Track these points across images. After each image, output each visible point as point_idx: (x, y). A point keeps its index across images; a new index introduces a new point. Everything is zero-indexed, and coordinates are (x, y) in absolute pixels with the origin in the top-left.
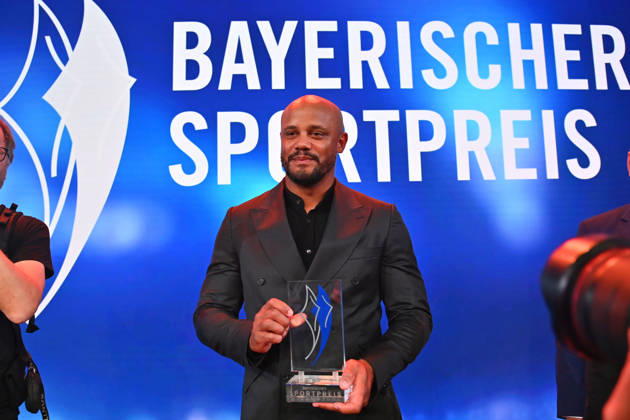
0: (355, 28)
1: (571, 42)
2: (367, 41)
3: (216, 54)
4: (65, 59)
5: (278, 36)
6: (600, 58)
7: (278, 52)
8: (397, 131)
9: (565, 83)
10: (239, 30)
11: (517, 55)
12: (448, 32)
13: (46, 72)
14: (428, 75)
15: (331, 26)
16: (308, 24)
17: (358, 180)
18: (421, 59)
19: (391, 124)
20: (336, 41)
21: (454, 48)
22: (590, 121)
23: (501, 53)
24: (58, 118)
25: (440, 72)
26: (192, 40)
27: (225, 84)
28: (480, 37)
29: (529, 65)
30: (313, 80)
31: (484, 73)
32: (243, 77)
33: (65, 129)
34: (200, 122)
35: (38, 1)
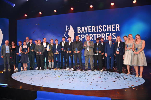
1: (114, 26)
2: (94, 28)
3: (81, 30)
4: (69, 31)
5: (86, 28)
6: (116, 28)
7: (86, 29)
8: (96, 36)
10: (83, 27)
11: (108, 28)
12: (101, 26)
13: (68, 32)
14: (99, 31)
16: (89, 27)
17: (93, 40)
18: (99, 29)
19: (96, 35)
20: (91, 28)
21: (102, 28)
22: (115, 34)
23: (106, 28)
25: (100, 30)
26: (79, 29)
27: (82, 32)
28: (104, 27)
29: (109, 29)
30: (89, 32)
31: (104, 30)
34: (80, 36)
35: (67, 26)
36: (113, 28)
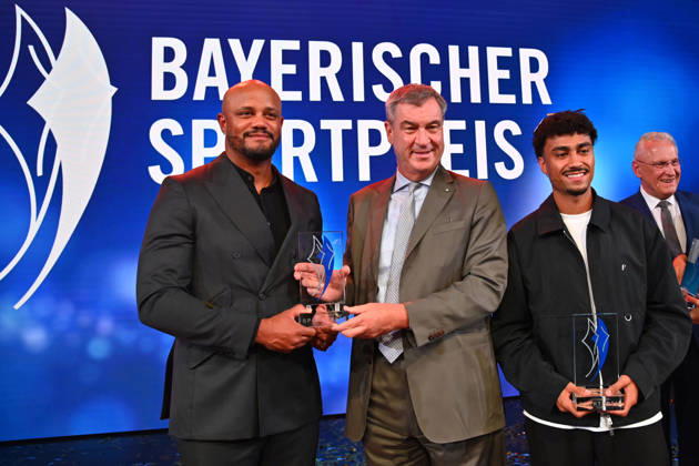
0: (315, 48)
1: (503, 63)
2: (325, 59)
3: (191, 67)
4: (48, 68)
5: (247, 55)
6: (526, 77)
7: (247, 68)
8: (350, 138)
9: (496, 97)
10: (212, 47)
11: (456, 73)
12: (396, 52)
14: (378, 90)
15: (294, 45)
16: (274, 43)
17: (315, 180)
18: (372, 75)
19: (344, 132)
20: (298, 58)
21: (401, 66)
22: (516, 130)
23: (441, 72)
24: (43, 123)
25: (388, 87)
26: (169, 55)
27: (199, 95)
28: (425, 57)
29: (465, 83)
32: (216, 89)
33: (50, 133)
34: (176, 129)
35: (19, 12)
36: (501, 81)
